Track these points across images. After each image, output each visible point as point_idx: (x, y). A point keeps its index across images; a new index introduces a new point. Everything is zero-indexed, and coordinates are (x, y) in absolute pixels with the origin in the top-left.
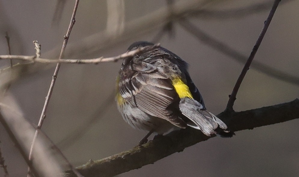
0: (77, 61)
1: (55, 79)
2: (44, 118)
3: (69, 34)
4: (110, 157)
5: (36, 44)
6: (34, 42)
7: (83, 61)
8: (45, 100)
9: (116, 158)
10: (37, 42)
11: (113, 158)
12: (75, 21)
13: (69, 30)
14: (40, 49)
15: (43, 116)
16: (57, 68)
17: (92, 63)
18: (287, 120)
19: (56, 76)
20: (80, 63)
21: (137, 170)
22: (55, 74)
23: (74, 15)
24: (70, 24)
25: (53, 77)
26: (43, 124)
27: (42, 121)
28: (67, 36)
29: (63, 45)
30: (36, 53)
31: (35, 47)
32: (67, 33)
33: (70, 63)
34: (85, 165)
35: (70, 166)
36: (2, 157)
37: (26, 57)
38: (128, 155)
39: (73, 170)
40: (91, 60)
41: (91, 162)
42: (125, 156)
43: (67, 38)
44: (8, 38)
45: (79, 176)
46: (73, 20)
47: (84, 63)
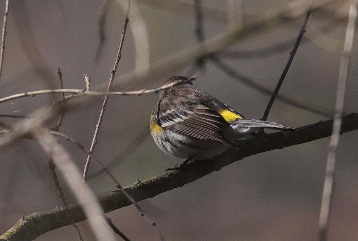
0: (123, 93)
1: (104, 109)
2: (95, 144)
3: (116, 68)
4: (155, 177)
5: (86, 77)
6: (84, 75)
7: (127, 93)
8: (96, 127)
9: (160, 178)
10: (86, 76)
11: (158, 178)
12: (121, 56)
13: (115, 64)
14: (89, 81)
15: (94, 142)
16: (105, 98)
17: (135, 94)
18: (313, 140)
19: (105, 106)
20: (125, 95)
21: (180, 188)
22: (104, 104)
23: (120, 51)
24: (117, 59)
25: (102, 107)
26: (94, 149)
27: (94, 146)
28: (114, 70)
29: (111, 78)
30: (87, 86)
31: (85, 80)
32: (114, 67)
33: (116, 95)
34: (133, 185)
35: (119, 187)
36: (57, 180)
37: (77, 91)
38: (171, 175)
39: (122, 190)
40: (135, 92)
41: (139, 182)
42: (168, 175)
43: (114, 72)
44: (60, 74)
45: (127, 195)
46: (119, 56)
47: (129, 95)
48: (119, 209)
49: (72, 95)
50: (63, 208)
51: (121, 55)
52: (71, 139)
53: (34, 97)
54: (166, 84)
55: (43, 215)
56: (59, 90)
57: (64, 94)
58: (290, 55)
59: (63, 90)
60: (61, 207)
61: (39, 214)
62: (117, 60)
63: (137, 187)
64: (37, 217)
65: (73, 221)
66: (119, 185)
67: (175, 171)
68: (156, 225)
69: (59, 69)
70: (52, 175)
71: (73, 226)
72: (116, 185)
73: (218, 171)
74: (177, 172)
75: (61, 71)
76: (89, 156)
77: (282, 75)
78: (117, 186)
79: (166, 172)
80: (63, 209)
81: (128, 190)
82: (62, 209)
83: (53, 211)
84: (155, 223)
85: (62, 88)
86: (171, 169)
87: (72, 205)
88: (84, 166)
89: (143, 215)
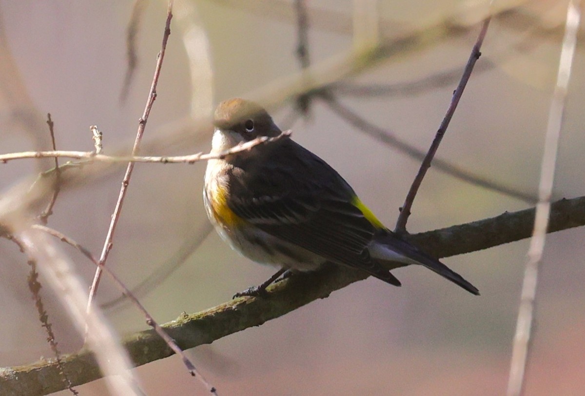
0: (162, 159)
1: (126, 187)
2: (110, 248)
3: (147, 116)
4: (214, 309)
5: (94, 130)
6: (91, 127)
7: (170, 158)
8: (111, 220)
9: (223, 309)
10: (95, 128)
11: (219, 309)
12: (156, 95)
13: (146, 109)
14: (101, 138)
15: (108, 245)
16: (128, 169)
17: (185, 161)
19: (127, 182)
20: (166, 162)
21: (257, 327)
22: (125, 179)
23: (155, 86)
25: (123, 183)
27: (107, 253)
28: (144, 119)
29: (138, 133)
30: (96, 146)
31: (94, 135)
32: (145, 114)
33: (151, 162)
34: (175, 321)
35: (152, 324)
36: (44, 311)
37: (81, 154)
38: (243, 304)
39: (157, 329)
40: (183, 158)
41: (185, 316)
42: (237, 305)
43: (143, 122)
44: (51, 124)
45: (166, 338)
46: (154, 94)
47: (172, 162)
48: (150, 363)
49: (71, 162)
50: (51, 360)
51: (157, 93)
52: (69, 240)
53: (5, 164)
54: (240, 144)
55: (17, 372)
56: (49, 153)
57: (59, 159)
58: (453, 96)
59: (55, 153)
60: (48, 359)
61: (10, 370)
62: (148, 101)
63: (181, 326)
64: (6, 376)
65: (70, 383)
66: (152, 320)
67: (249, 297)
68: (217, 391)
69: (49, 115)
70: (35, 301)
71: (71, 392)
72: (147, 321)
73: (325, 299)
74: (254, 299)
75: (52, 120)
76: (98, 269)
77: (439, 131)
78: (150, 322)
79: (233, 298)
80: (53, 362)
81: (168, 330)
82: (50, 362)
83: (34, 366)
84: (215, 388)
85: (55, 149)
86: (244, 294)
87: (67, 356)
88: (90, 287)
89: (193, 374)
